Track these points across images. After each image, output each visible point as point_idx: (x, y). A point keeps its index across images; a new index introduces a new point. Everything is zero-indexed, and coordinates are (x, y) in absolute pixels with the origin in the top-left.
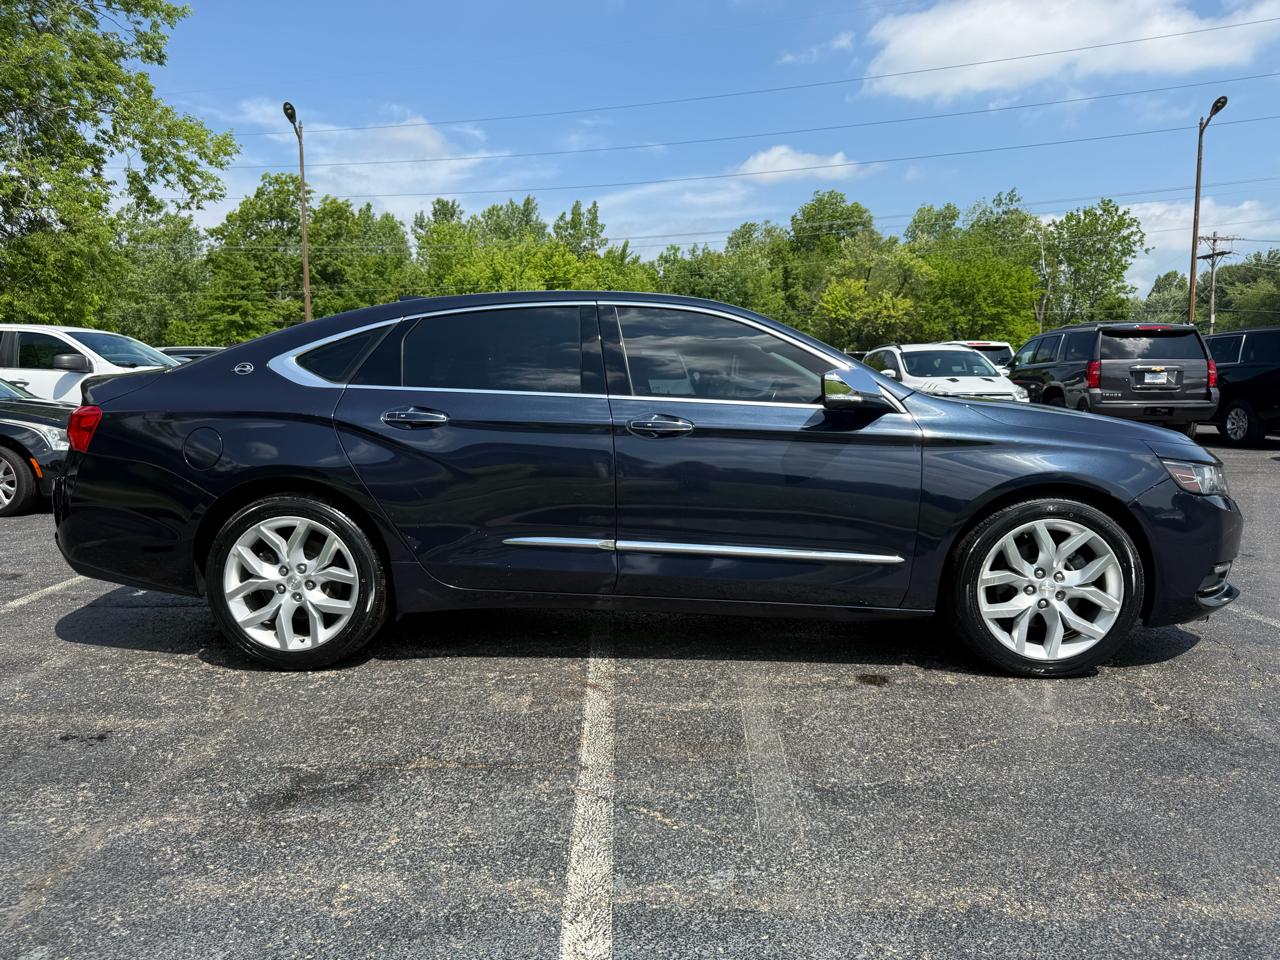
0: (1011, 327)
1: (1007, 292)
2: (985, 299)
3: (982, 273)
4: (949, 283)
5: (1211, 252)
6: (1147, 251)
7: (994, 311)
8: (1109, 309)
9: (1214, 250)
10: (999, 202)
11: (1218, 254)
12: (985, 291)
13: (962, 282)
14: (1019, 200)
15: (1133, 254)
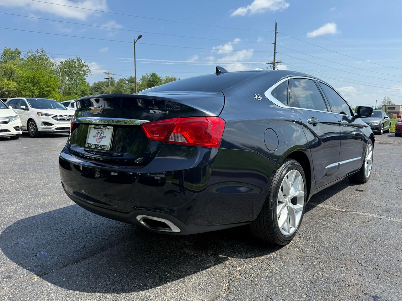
0: (54, 96)
1: (52, 83)
2: (44, 85)
3: (41, 76)
4: (30, 78)
5: (108, 77)
6: (91, 75)
7: (47, 89)
8: (82, 91)
9: (109, 77)
10: (37, 51)
11: (110, 78)
12: (43, 82)
13: (34, 78)
14: (45, 52)
15: (87, 75)
